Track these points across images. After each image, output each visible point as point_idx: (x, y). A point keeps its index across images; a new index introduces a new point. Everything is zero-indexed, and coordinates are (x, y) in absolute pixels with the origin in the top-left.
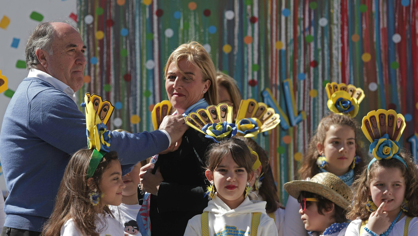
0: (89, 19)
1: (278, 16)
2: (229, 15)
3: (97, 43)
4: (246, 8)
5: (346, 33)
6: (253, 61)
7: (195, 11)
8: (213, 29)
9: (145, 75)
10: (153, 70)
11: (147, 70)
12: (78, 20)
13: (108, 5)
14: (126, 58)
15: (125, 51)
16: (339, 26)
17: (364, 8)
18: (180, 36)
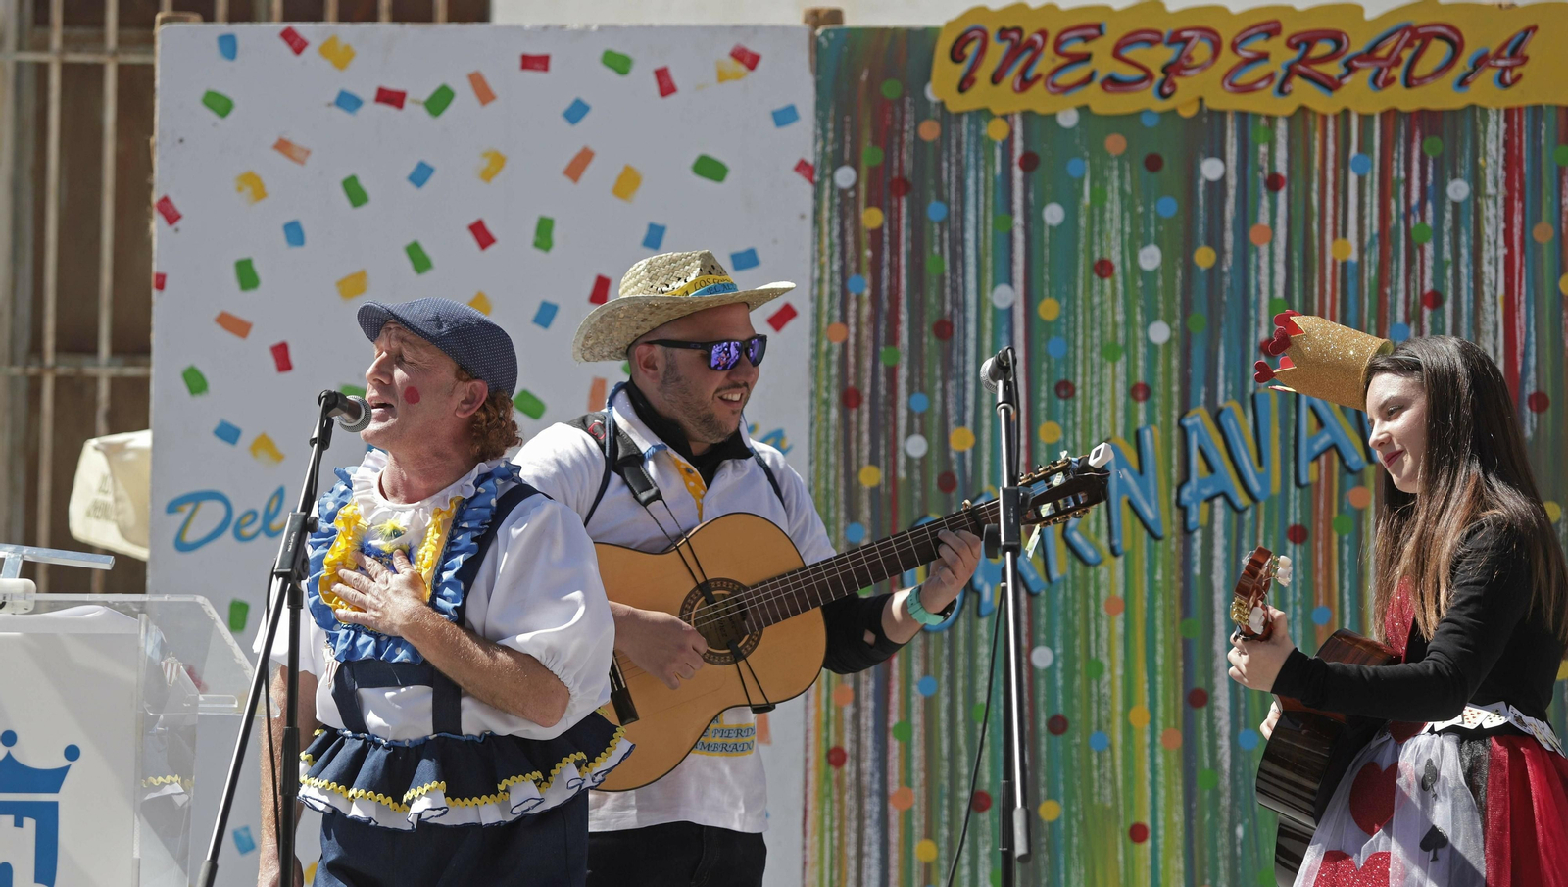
0: (845, 177)
1: (1341, 172)
2: (1211, 169)
3: (866, 238)
4: (1257, 151)
5: (1517, 219)
6: (1272, 291)
7: (1121, 158)
8: (1169, 206)
9: (988, 324)
10: (1011, 310)
11: (995, 310)
12: (816, 178)
13: (896, 140)
14: (942, 278)
15: (938, 260)
16: (1501, 201)
18: (1083, 221)
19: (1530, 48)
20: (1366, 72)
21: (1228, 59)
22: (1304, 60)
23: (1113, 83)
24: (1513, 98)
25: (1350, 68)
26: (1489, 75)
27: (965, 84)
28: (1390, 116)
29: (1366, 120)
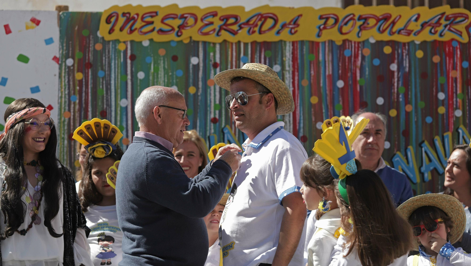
0: (70, 62)
1: (238, 62)
2: (194, 61)
3: (77, 83)
4: (209, 55)
5: (296, 78)
6: (215, 101)
7: (164, 57)
8: (180, 73)
9: (119, 112)
10: (126, 107)
11: (121, 107)
12: (60, 62)
13: (87, 50)
14: (103, 97)
15: (102, 90)
16: (291, 72)
17: (313, 57)
18: (151, 78)
19: (300, 22)
20: (246, 29)
21: (200, 24)
22: (225, 24)
23: (161, 31)
24: (295, 38)
25: (241, 27)
26: (286, 30)
27: (111, 31)
28: (254, 43)
29: (246, 44)
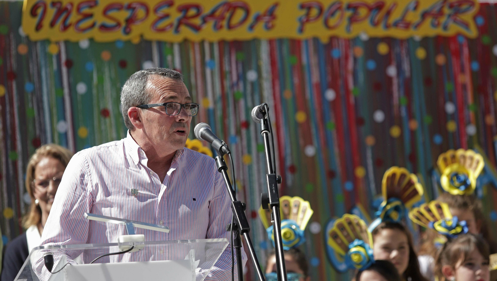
1: (202, 68)
4: (166, 59)
5: (277, 88)
7: (109, 62)
9: (56, 140)
10: (66, 134)
11: (59, 134)
13: (8, 54)
14: (34, 119)
15: (32, 110)
16: (270, 80)
17: (294, 60)
18: (95, 91)
19: (278, 12)
20: (211, 23)
21: (153, 17)
22: (185, 17)
23: (104, 27)
24: (274, 34)
25: (205, 21)
26: (261, 26)
27: (39, 27)
28: (222, 43)
29: (211, 44)
